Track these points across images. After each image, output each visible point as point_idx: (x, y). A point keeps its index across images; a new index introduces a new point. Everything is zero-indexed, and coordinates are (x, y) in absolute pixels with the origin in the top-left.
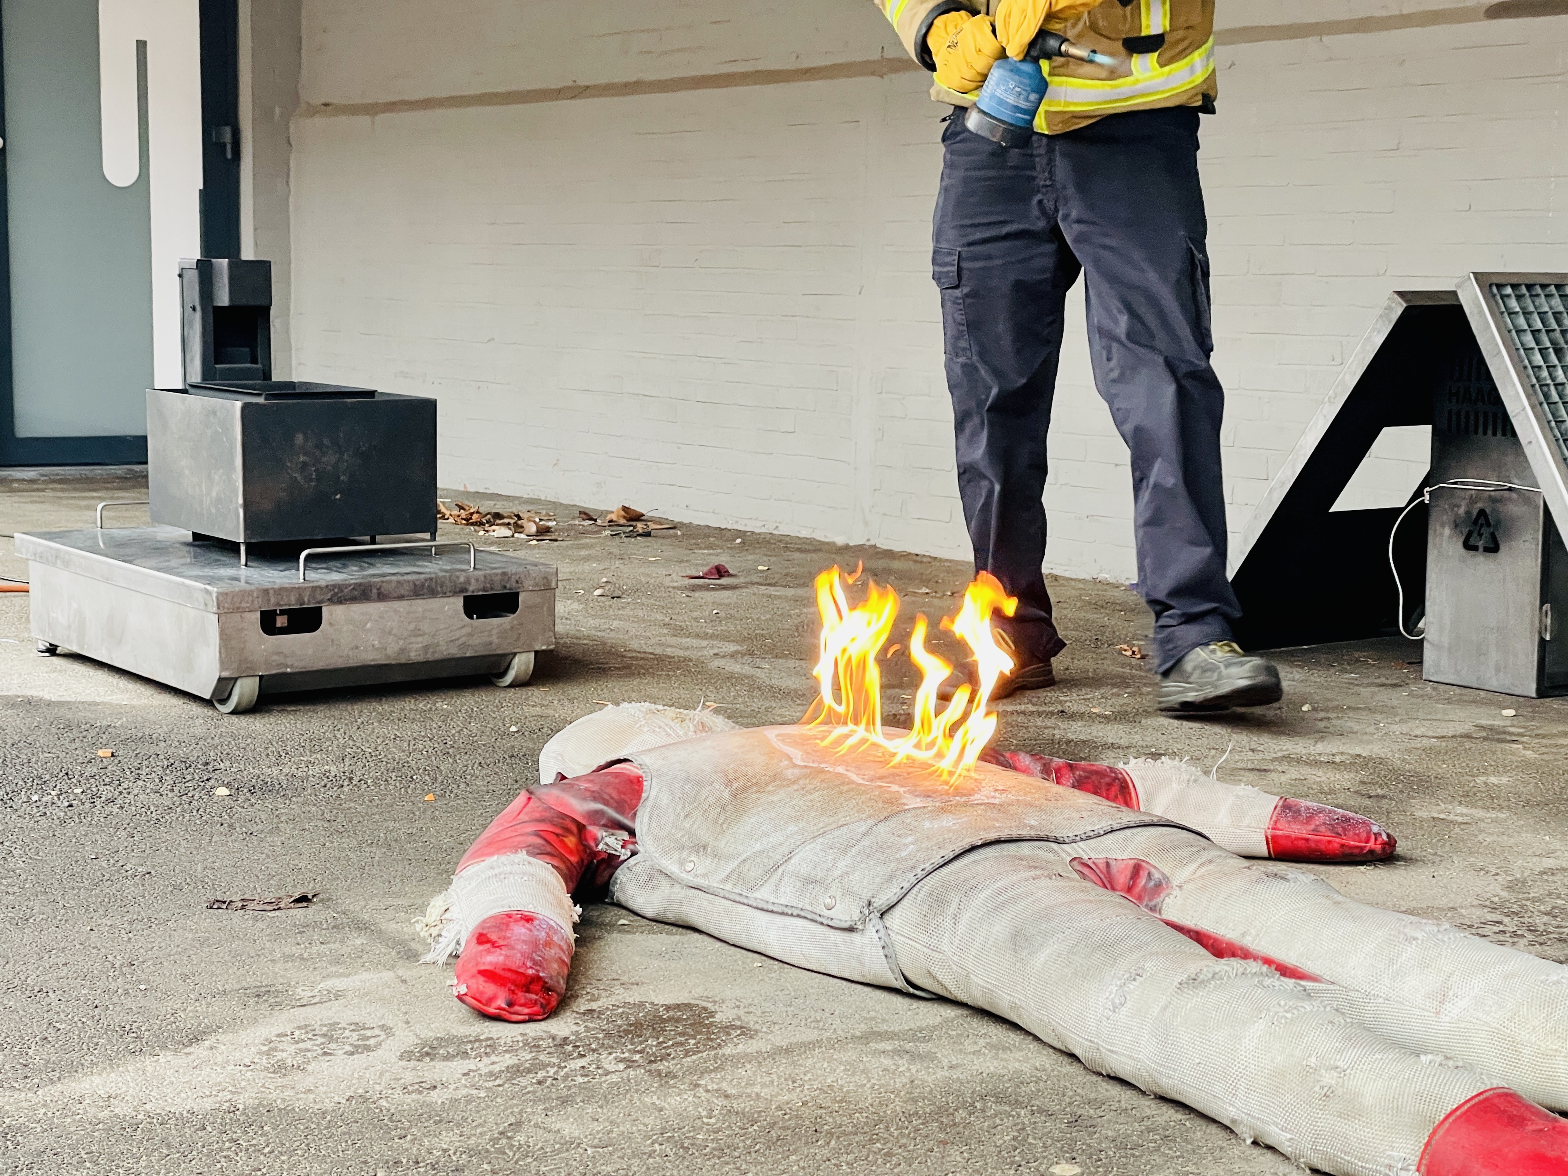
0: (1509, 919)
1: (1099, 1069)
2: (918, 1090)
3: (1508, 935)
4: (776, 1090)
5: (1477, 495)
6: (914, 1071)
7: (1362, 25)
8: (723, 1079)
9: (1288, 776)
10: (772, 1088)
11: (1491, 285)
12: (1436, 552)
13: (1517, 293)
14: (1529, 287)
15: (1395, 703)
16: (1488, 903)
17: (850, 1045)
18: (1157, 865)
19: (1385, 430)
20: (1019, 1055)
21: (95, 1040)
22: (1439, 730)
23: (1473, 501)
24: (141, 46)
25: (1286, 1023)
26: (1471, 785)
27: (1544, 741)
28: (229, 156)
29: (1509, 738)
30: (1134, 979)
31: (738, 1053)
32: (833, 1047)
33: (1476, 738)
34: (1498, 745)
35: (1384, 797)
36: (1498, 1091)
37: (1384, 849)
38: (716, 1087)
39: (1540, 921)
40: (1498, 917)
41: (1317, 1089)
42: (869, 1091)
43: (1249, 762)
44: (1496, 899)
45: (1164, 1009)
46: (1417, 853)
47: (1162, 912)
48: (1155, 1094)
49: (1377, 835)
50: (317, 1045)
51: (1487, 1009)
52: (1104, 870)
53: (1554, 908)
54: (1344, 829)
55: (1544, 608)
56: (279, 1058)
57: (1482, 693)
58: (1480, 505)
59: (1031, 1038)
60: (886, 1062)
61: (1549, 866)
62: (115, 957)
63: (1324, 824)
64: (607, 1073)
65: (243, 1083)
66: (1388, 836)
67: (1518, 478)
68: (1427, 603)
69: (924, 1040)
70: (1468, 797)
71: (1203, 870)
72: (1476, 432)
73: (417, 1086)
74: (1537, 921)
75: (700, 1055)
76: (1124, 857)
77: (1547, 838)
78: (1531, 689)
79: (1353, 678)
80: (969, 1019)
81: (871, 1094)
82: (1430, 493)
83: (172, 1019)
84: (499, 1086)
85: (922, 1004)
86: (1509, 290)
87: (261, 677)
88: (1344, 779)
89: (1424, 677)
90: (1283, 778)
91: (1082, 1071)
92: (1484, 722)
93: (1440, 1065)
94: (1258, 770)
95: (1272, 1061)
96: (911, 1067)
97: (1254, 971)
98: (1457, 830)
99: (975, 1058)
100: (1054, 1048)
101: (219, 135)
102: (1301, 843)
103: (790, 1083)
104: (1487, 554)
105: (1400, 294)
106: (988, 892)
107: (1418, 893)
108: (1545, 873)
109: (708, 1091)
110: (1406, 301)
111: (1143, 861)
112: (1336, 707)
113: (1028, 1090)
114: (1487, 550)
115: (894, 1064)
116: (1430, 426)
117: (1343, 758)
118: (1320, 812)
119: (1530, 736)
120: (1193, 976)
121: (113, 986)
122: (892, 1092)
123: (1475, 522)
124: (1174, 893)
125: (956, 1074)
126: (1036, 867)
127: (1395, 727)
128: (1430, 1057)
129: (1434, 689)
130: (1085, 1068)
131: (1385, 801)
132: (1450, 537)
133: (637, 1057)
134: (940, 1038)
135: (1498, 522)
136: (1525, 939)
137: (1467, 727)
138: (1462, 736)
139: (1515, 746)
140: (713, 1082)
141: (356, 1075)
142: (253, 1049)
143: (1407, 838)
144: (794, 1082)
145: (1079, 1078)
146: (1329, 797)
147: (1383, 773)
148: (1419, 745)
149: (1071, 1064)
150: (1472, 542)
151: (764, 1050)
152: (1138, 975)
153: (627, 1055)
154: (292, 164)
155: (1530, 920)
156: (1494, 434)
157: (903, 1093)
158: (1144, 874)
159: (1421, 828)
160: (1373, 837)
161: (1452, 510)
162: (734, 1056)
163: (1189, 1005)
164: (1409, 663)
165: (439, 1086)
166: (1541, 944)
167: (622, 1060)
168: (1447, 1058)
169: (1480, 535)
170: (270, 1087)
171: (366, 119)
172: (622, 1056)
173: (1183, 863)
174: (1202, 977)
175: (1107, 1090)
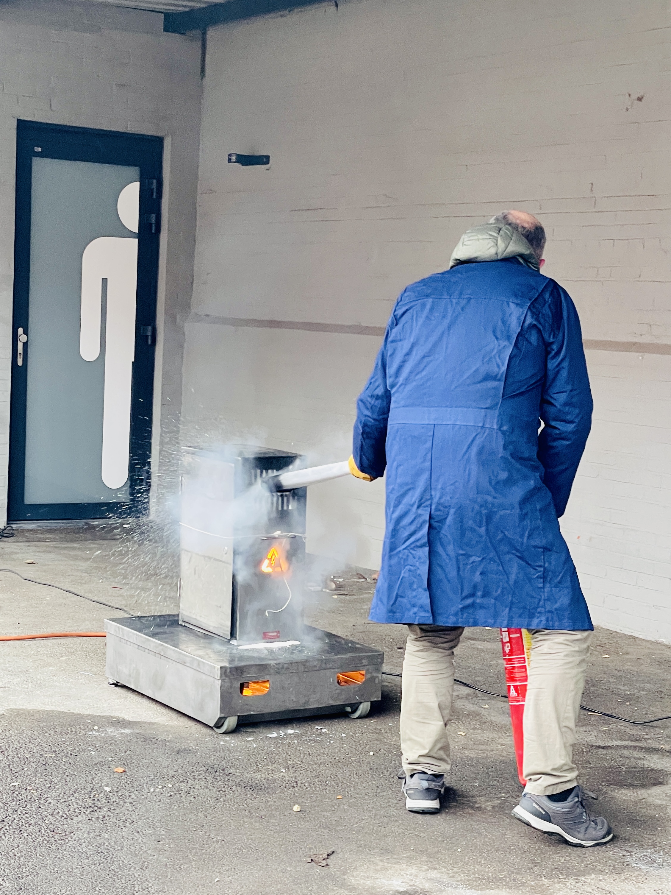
24: (105, 281)
87: (239, 716)
101: (145, 331)
154: (185, 347)
171: (232, 328)
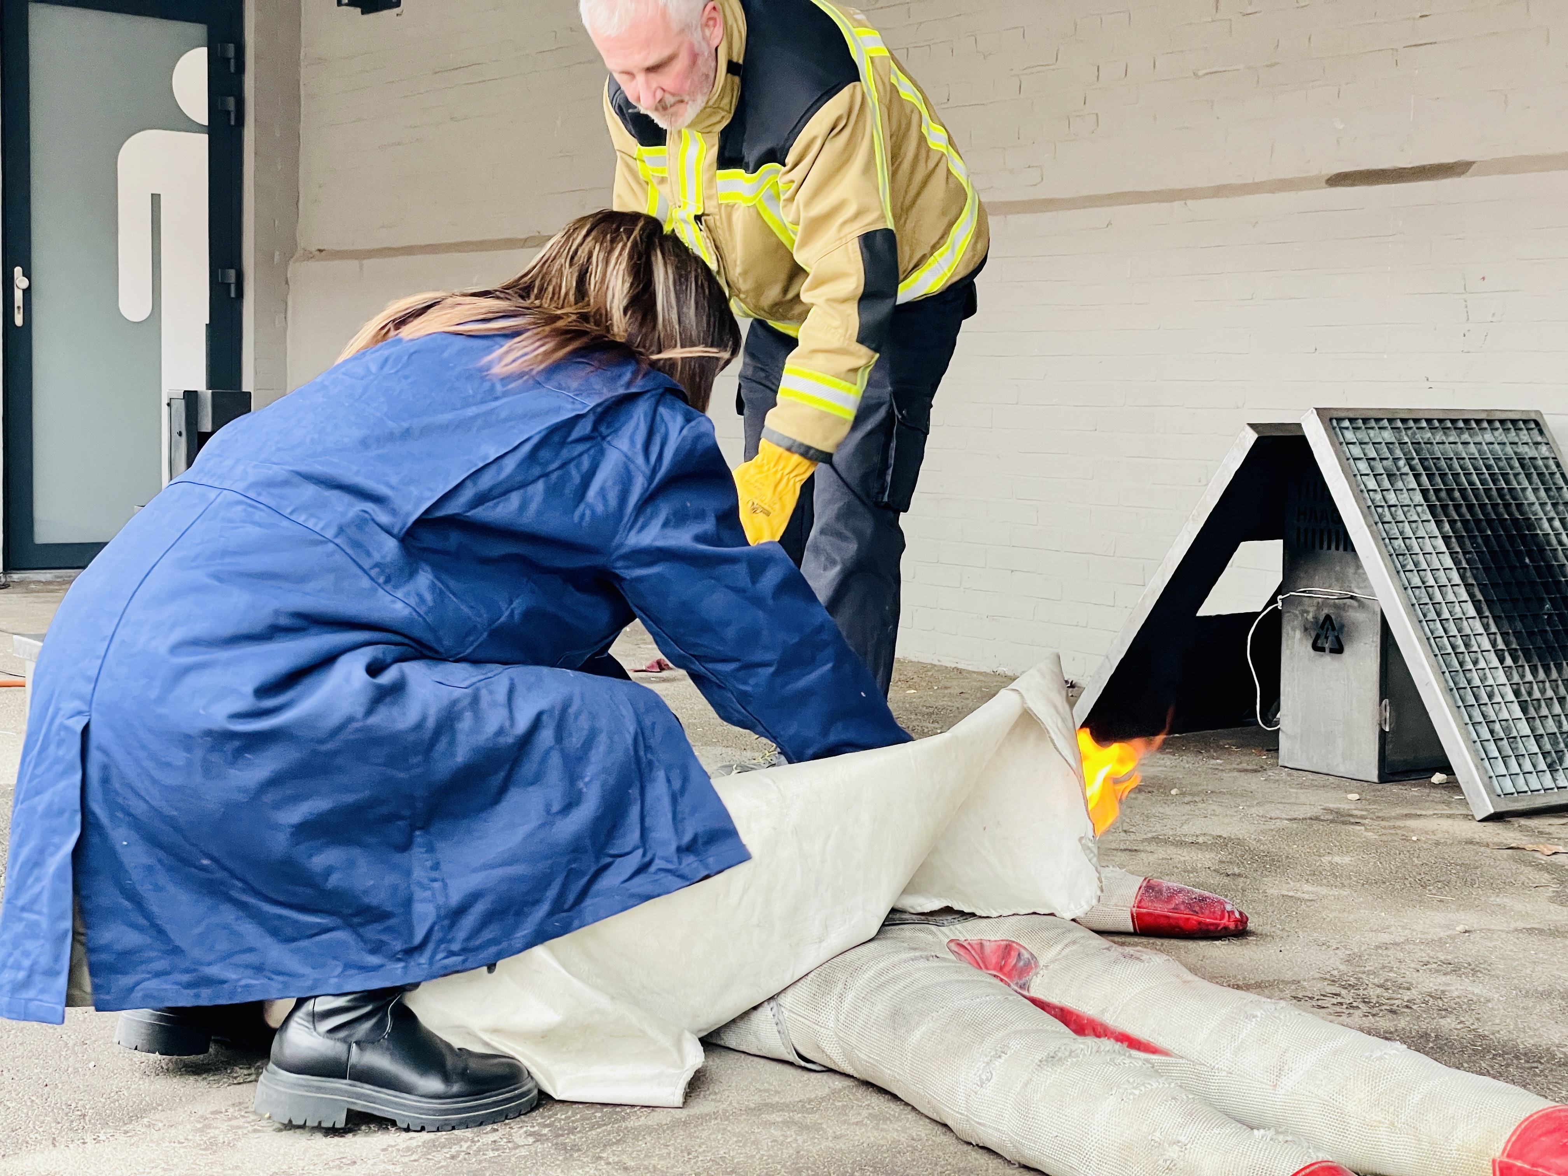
0: (1346, 991)
1: (969, 1140)
2: (803, 1161)
3: (1345, 1006)
4: (672, 1162)
5: (1323, 602)
6: (800, 1141)
7: (1219, 191)
8: (624, 1151)
9: (1156, 856)
10: (668, 1160)
11: (1331, 420)
12: (1288, 652)
13: (1354, 425)
14: (1365, 421)
15: (1254, 787)
16: (1328, 976)
17: (744, 1117)
18: (1026, 946)
19: (1243, 544)
20: (897, 1126)
21: (42, 1118)
22: (1292, 813)
23: (1319, 607)
24: (156, 199)
25: (1134, 1099)
26: (1318, 864)
27: (1383, 823)
28: (233, 295)
29: (1352, 820)
30: (1000, 1057)
31: (640, 1126)
32: (727, 1119)
33: (1323, 821)
34: (1343, 827)
35: (1239, 875)
36: (1324, 1164)
37: (1236, 926)
38: (616, 1159)
39: (1373, 993)
40: (1336, 990)
41: (1161, 1162)
42: (758, 1162)
43: (1122, 843)
44: (1335, 973)
45: (1026, 1085)
46: (1267, 929)
47: (1030, 989)
48: (1019, 1164)
49: (1231, 913)
50: (249, 1122)
51: (1318, 1082)
52: (979, 951)
53: (1387, 980)
54: (1201, 908)
55: (1384, 703)
56: (212, 1135)
57: (1331, 778)
58: (1326, 611)
59: (910, 1108)
60: (776, 1133)
61: (1384, 941)
62: (69, 1036)
63: (1183, 902)
64: (517, 1147)
65: (176, 1160)
66: (1241, 913)
67: (1359, 588)
68: (1282, 698)
69: (812, 1111)
70: (1315, 875)
71: (1067, 950)
72: (1321, 548)
73: (338, 1162)
74: (1371, 993)
75: (604, 1128)
76: (997, 939)
77: (1383, 914)
78: (1374, 776)
79: (1218, 764)
80: (854, 1090)
81: (760, 1164)
82: (1282, 600)
83: (116, 1097)
84: (415, 1161)
85: (813, 1075)
86: (1346, 423)
88: (1206, 859)
89: (1280, 763)
90: (1152, 858)
91: (955, 1141)
92: (1331, 806)
93: (1271, 1139)
94: (1130, 850)
95: (1122, 1136)
96: (798, 1138)
97: (1107, 1049)
98: (1304, 907)
99: (857, 1128)
100: (930, 1118)
101: (224, 275)
102: (1163, 921)
103: (686, 1154)
104: (1334, 655)
105: (1252, 426)
106: (870, 973)
107: (1266, 967)
108: (1380, 947)
109: (608, 1164)
110: (1257, 432)
111: (1014, 942)
112: (1201, 792)
113: (904, 1160)
114: (1332, 651)
115: (783, 1135)
116: (1282, 541)
117: (1205, 839)
118: (1179, 892)
119: (1372, 819)
120: (1052, 1054)
121: (64, 1066)
122: (779, 1163)
123: (1322, 626)
124: (1041, 972)
125: (841, 1145)
126: (915, 949)
127: (1253, 810)
128: (1262, 1131)
129: (1289, 775)
130: (957, 1138)
131: (1241, 880)
132: (1301, 640)
133: (545, 1131)
134: (826, 1109)
135: (1342, 626)
136: (1360, 1011)
137: (1315, 810)
138: (1311, 819)
139: (1357, 828)
140: (614, 1155)
141: (282, 1151)
142: (188, 1126)
143: (1258, 914)
144: (689, 1154)
145: (951, 1148)
146: (1191, 875)
147: (1240, 852)
148: (1273, 827)
149: (944, 1134)
150: (1319, 644)
151: (664, 1123)
152: (1003, 1052)
153: (536, 1128)
154: (290, 303)
155: (1365, 992)
156: (1337, 549)
157: (789, 1163)
158: (1014, 954)
159: (1272, 905)
160: (1227, 915)
161: (1302, 616)
162: (635, 1129)
163: (1048, 1081)
164: (1268, 750)
165: (359, 1162)
166: (1374, 1015)
167: (531, 1134)
168: (1277, 1133)
169: (1327, 638)
170: (201, 1163)
171: (356, 263)
172: (532, 1130)
173: (1049, 944)
174: (1060, 1054)
175: (976, 1159)
